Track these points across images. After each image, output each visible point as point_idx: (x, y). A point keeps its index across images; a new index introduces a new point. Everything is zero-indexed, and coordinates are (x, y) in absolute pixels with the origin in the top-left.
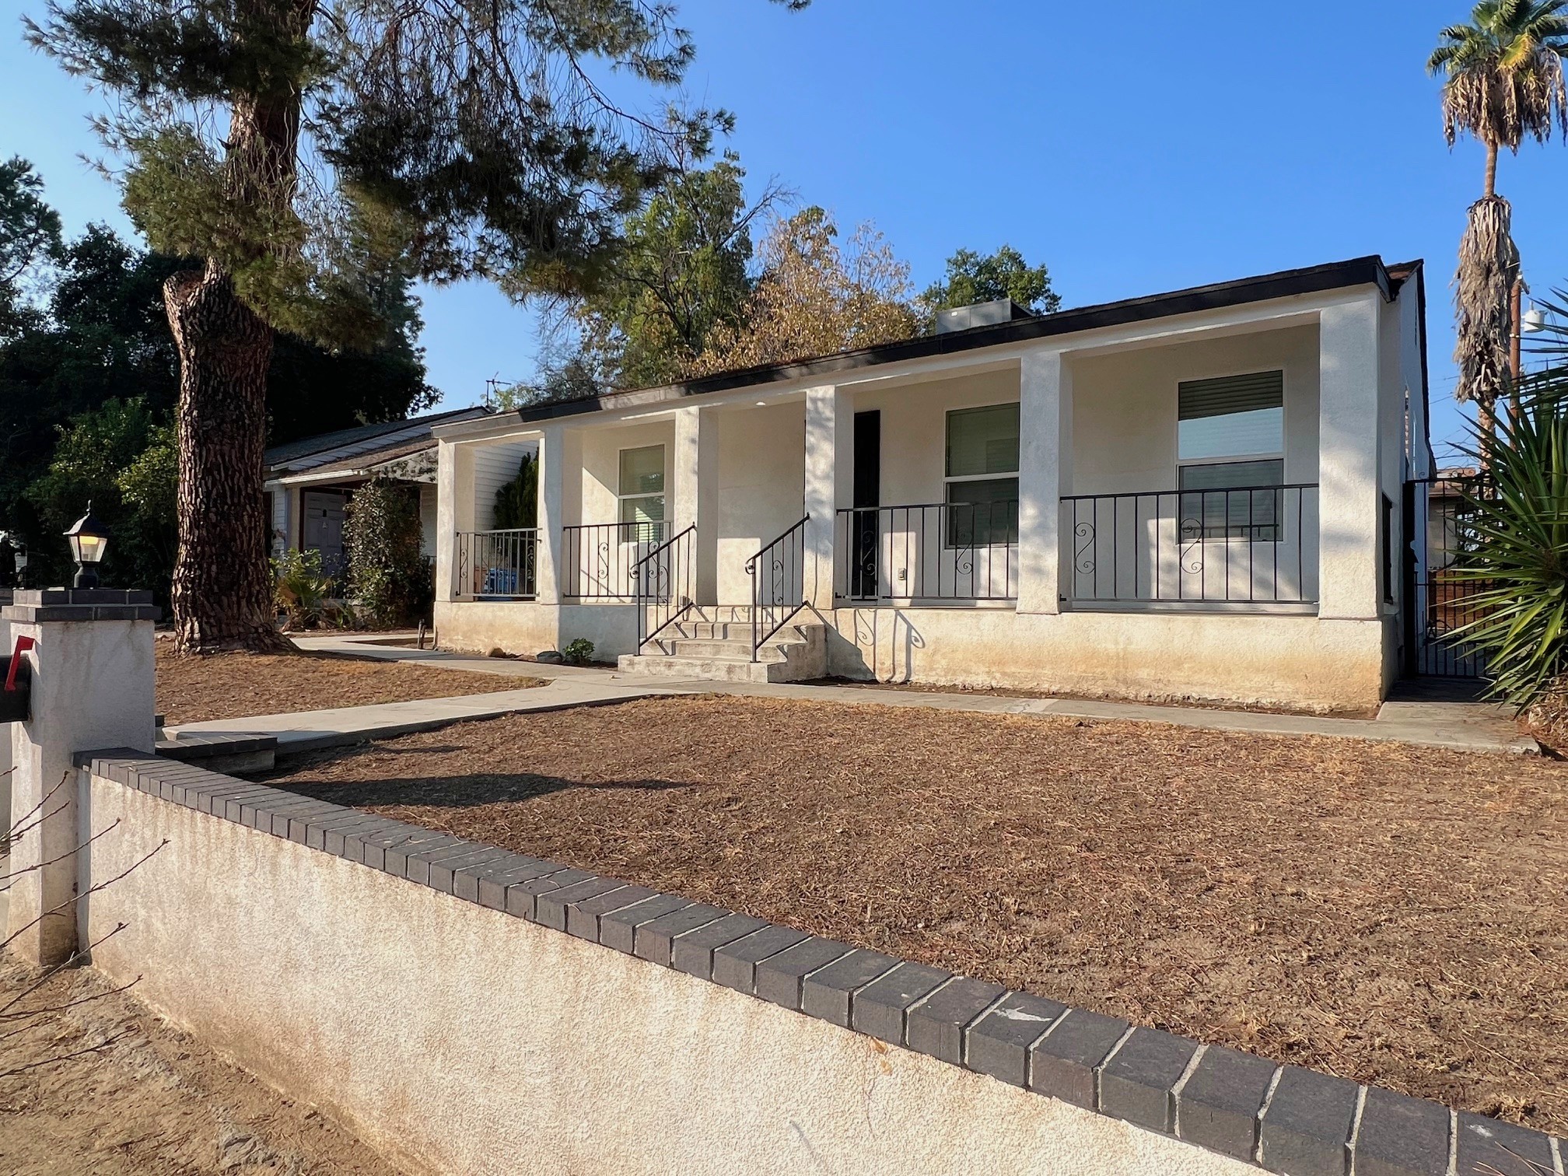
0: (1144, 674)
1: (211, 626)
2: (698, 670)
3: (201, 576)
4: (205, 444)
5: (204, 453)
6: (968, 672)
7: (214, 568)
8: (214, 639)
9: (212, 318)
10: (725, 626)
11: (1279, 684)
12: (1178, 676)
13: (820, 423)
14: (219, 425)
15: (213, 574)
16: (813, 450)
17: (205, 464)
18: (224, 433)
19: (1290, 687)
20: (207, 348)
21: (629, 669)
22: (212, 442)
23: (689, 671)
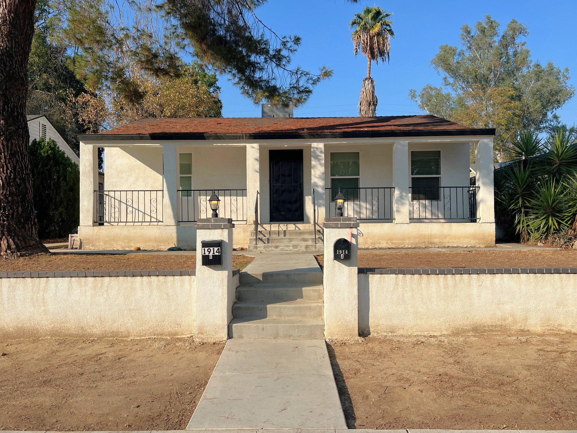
0: (436, 240)
1: (21, 241)
2: (291, 248)
3: (13, 214)
4: (9, 140)
5: (10, 145)
6: (380, 243)
7: (20, 209)
8: (23, 248)
9: (7, 69)
10: (285, 231)
11: (472, 242)
12: (446, 241)
13: (317, 157)
14: (17, 130)
15: (20, 213)
16: (315, 167)
17: (11, 151)
18: (19, 134)
19: (475, 242)
20: (6, 86)
21: (255, 250)
22: (14, 139)
23: (286, 248)
